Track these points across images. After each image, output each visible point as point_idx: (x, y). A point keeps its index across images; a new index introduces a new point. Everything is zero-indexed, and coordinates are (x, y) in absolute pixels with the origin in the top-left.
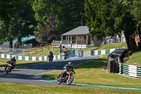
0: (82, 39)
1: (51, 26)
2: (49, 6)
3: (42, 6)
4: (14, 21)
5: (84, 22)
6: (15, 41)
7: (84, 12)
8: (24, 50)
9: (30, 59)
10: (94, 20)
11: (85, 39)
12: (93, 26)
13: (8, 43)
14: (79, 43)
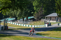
0: (54, 18)
1: (41, 13)
2: (40, 4)
3: (37, 4)
4: (25, 10)
5: (55, 11)
6: (25, 19)
7: (55, 7)
8: (29, 22)
9: (32, 26)
10: (59, 10)
11: (56, 18)
12: (59, 13)
13: (22, 19)
14: (53, 20)
